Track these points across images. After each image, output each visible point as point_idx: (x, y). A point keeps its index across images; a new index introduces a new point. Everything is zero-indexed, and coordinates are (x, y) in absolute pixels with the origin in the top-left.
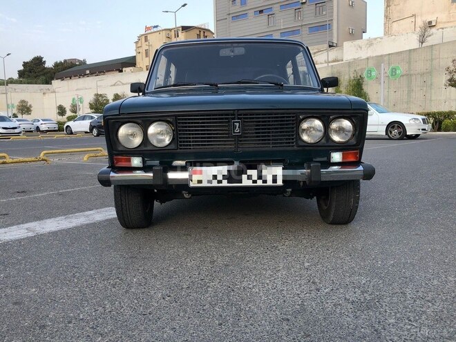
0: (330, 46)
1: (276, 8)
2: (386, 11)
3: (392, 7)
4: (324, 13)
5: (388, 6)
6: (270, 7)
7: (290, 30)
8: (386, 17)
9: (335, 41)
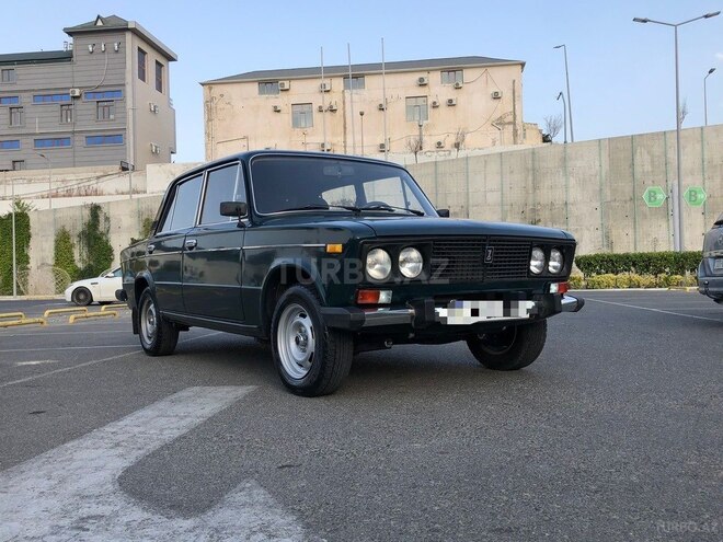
0: (124, 169)
1: (25, 99)
2: (207, 126)
3: (216, 122)
4: (112, 117)
5: (209, 120)
6: (16, 94)
7: (52, 137)
8: (208, 134)
9: (131, 162)
